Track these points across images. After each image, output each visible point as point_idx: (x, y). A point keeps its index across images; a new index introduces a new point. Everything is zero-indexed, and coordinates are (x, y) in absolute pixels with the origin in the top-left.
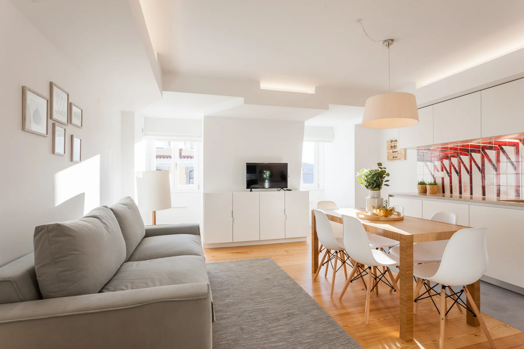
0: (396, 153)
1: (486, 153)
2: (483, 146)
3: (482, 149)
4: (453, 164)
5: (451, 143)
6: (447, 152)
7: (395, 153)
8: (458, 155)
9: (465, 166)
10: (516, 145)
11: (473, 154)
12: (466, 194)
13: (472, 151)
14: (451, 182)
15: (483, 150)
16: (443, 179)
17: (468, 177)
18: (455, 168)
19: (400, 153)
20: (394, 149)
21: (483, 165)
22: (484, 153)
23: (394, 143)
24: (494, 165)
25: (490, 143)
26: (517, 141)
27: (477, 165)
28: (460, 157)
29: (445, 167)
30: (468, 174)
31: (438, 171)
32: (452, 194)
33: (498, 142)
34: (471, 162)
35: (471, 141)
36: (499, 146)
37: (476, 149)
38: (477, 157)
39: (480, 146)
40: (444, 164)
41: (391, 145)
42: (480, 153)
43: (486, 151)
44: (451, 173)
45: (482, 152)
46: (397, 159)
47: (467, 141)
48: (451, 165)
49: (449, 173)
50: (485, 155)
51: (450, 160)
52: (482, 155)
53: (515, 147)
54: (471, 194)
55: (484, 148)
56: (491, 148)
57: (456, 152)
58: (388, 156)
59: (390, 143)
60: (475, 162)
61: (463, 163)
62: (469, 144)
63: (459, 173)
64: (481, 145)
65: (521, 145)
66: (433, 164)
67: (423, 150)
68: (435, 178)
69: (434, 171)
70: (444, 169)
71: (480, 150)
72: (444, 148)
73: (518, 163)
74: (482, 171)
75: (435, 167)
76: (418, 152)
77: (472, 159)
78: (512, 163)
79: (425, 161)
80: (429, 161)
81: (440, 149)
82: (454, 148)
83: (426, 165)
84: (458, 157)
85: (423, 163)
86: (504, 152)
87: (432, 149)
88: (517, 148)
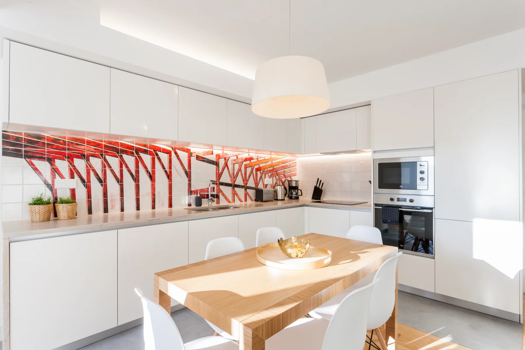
1: (140, 158)
2: (137, 148)
4: (93, 167)
5: (90, 133)
6: (83, 147)
8: (102, 155)
9: (112, 171)
10: (168, 153)
11: (125, 156)
12: (114, 211)
13: (124, 152)
14: (89, 196)
15: (137, 153)
16: (73, 191)
17: (117, 186)
18: (96, 174)
21: (137, 172)
22: (138, 156)
24: (149, 172)
25: (145, 146)
26: (170, 149)
27: (129, 171)
28: (105, 157)
29: (78, 171)
30: (118, 182)
31: (62, 177)
32: (91, 214)
33: (152, 145)
34: (121, 166)
35: (122, 137)
36: (154, 150)
37: (129, 150)
38: (130, 160)
39: (133, 147)
40: (75, 167)
42: (134, 156)
43: (141, 154)
44: (89, 181)
45: (136, 155)
47: (117, 137)
48: (89, 168)
49: (86, 181)
50: (139, 161)
51: (88, 160)
52: (136, 159)
53: (168, 155)
54: (122, 209)
55: (138, 150)
56: (145, 152)
57: (98, 149)
60: (127, 167)
61: (110, 167)
62: (120, 141)
63: (102, 181)
64: (135, 145)
65: (173, 153)
66: (49, 165)
67: (21, 134)
68: (56, 190)
69: (54, 177)
70: (75, 175)
71: (134, 152)
72: (75, 140)
73: (171, 172)
74: (136, 179)
75: (55, 171)
76: (4, 136)
77: (122, 163)
78: (166, 172)
79: (26, 157)
80: (41, 158)
81: (67, 140)
82: (94, 142)
83: (32, 164)
84: (102, 157)
85: (22, 161)
86: (159, 159)
87: (47, 136)
88: (170, 156)
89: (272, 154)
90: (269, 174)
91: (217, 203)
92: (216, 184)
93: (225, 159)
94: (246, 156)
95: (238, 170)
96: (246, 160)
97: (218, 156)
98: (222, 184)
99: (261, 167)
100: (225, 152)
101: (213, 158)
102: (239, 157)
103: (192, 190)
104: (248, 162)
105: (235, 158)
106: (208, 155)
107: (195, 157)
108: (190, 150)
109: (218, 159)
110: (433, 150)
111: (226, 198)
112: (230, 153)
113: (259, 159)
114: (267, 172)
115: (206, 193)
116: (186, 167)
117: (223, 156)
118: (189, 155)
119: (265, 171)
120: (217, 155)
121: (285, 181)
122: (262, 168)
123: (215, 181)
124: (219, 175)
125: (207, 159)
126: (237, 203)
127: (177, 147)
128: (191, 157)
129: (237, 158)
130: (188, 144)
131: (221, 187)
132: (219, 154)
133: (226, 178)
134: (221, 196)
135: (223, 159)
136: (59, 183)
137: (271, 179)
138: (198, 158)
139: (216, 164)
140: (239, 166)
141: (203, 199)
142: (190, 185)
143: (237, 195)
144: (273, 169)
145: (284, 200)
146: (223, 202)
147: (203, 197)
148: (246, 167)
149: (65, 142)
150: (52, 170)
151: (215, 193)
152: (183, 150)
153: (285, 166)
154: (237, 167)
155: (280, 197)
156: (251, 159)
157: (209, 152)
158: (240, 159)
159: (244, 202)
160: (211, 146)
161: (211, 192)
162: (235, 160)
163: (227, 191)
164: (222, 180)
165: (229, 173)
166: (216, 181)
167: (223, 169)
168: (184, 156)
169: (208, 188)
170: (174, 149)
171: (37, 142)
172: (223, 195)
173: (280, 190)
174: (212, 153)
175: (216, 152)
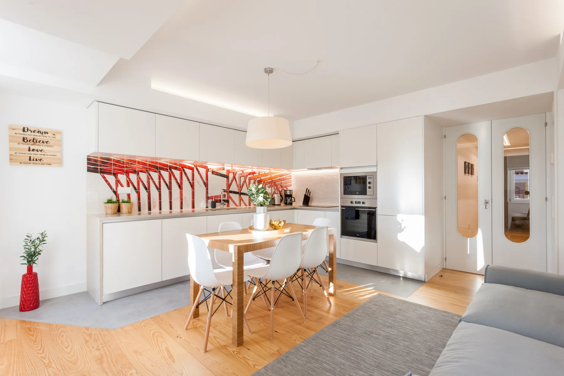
0: (40, 153)
1: (172, 173)
2: (170, 166)
3: (169, 168)
4: (141, 179)
5: (139, 157)
6: (135, 166)
7: (35, 152)
8: (147, 171)
9: (154, 182)
10: (192, 169)
11: (162, 172)
12: (155, 210)
13: (161, 168)
14: (139, 199)
15: (170, 170)
16: (129, 195)
17: (157, 193)
18: (144, 184)
19: (50, 155)
20: (33, 144)
21: (170, 182)
22: (171, 172)
23: (34, 136)
24: (179, 183)
25: (175, 164)
26: (193, 166)
27: (165, 182)
28: (149, 173)
29: (132, 182)
30: (158, 190)
31: (122, 186)
32: (140, 211)
33: (181, 164)
34: (160, 179)
35: (160, 159)
36: (182, 167)
37: (164, 167)
38: (165, 174)
40: (130, 179)
41: (25, 136)
42: (168, 171)
43: (173, 170)
44: (139, 189)
45: (170, 171)
46: (43, 164)
47: (157, 159)
48: (139, 180)
49: (137, 188)
50: (171, 175)
51: (138, 174)
52: (170, 173)
54: (160, 209)
55: (171, 168)
56: (176, 168)
57: (144, 167)
58: (11, 155)
59: (21, 132)
60: (163, 179)
61: (152, 179)
62: (158, 161)
63: (147, 189)
64: (168, 164)
65: (195, 169)
66: (114, 177)
67: (98, 157)
68: (118, 194)
69: (117, 186)
70: (130, 184)
71: (168, 168)
72: (130, 161)
73: (193, 183)
74: (170, 188)
75: (118, 182)
76: (89, 159)
77: (160, 176)
78: (190, 182)
79: (101, 172)
80: (109, 173)
81: (125, 161)
82: (142, 162)
83: (104, 178)
84: (147, 172)
85: (98, 176)
86: (185, 173)
87: (113, 159)
88: (193, 171)
89: (271, 169)
90: (269, 185)
91: (227, 206)
92: (227, 192)
93: (233, 173)
94: (250, 171)
95: (244, 182)
96: (250, 174)
97: (228, 171)
98: (231, 192)
99: (262, 180)
100: (233, 168)
101: (224, 172)
102: (245, 171)
103: (209, 196)
104: (251, 176)
105: (241, 172)
106: (220, 170)
107: (211, 172)
108: (207, 167)
109: (228, 173)
110: (376, 168)
111: (234, 202)
112: (238, 169)
113: (260, 173)
114: (266, 184)
115: (219, 199)
116: (205, 179)
117: (232, 171)
118: (206, 171)
119: (266, 183)
120: (227, 171)
121: (282, 190)
122: (263, 180)
123: (226, 189)
124: (229, 186)
125: (220, 173)
126: (243, 206)
127: (198, 165)
128: (208, 172)
129: (243, 172)
130: (206, 163)
131: (231, 194)
132: (229, 170)
133: (234, 188)
134: (230, 201)
135: (232, 173)
136: (120, 190)
137: (270, 189)
138: (213, 172)
139: (227, 177)
140: (245, 179)
141: (217, 203)
142: (207, 192)
143: (243, 200)
144: (272, 181)
145: (280, 205)
146: (232, 205)
147: (217, 201)
148: (250, 180)
149: (124, 162)
150: (116, 181)
151: (226, 199)
152: (202, 167)
153: (281, 179)
154: (243, 179)
155: (276, 203)
156: (253, 173)
157: (221, 168)
158: (245, 173)
159: (248, 206)
160: (223, 165)
161: (223, 198)
162: (241, 174)
163: (235, 197)
164: (231, 189)
165: (237, 184)
166: (227, 190)
167: (232, 181)
168: (203, 171)
169: (221, 195)
170: (196, 166)
171: (107, 163)
172: (232, 200)
173: (277, 197)
174: (224, 169)
175: (226, 168)
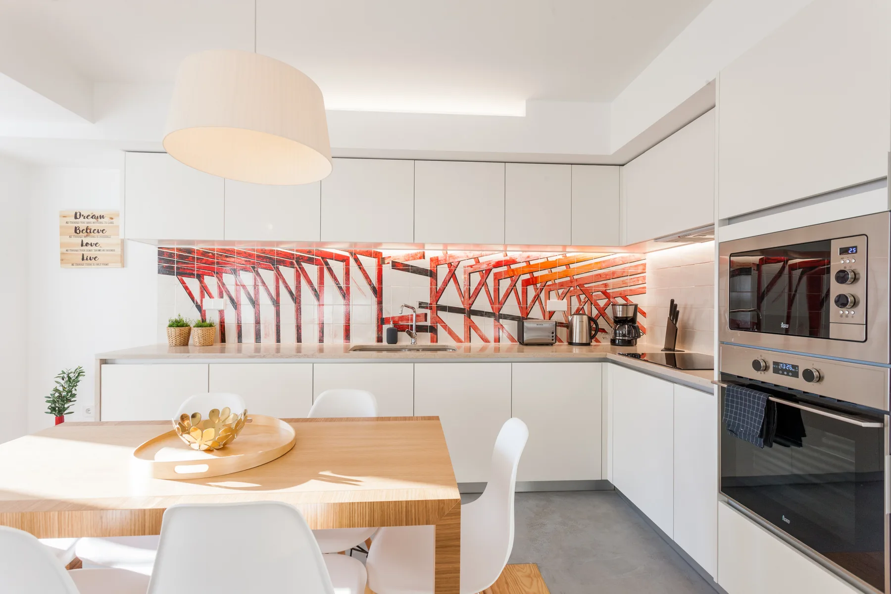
0: (94, 248)
1: (302, 269)
2: (297, 256)
3: (297, 261)
4: (243, 284)
5: (240, 242)
6: (233, 260)
7: (89, 247)
8: (254, 268)
9: (266, 288)
10: (345, 260)
11: (282, 268)
12: (269, 341)
13: (280, 262)
14: (239, 320)
15: (299, 263)
16: (221, 312)
17: (272, 309)
18: (247, 293)
19: (107, 250)
20: (87, 236)
21: (298, 287)
22: (299, 267)
23: (88, 223)
24: (315, 289)
25: (309, 252)
26: (347, 254)
27: (287, 287)
28: (257, 271)
29: (227, 289)
30: (273, 303)
31: (211, 296)
32: (241, 342)
33: (321, 252)
34: (277, 282)
35: (279, 243)
36: (323, 258)
37: (287, 259)
38: (288, 273)
39: (293, 254)
40: (224, 284)
41: (77, 225)
42: (294, 267)
43: (304, 265)
44: (239, 302)
45: (297, 266)
46: (98, 264)
47: (271, 244)
48: (240, 285)
49: (235, 301)
50: (301, 273)
51: (238, 275)
52: (297, 271)
53: (344, 263)
54: (278, 341)
55: (300, 259)
56: (310, 261)
57: (249, 261)
58: (62, 254)
59: (73, 219)
60: (284, 282)
61: (263, 282)
62: (275, 249)
63: (254, 302)
64: (295, 253)
65: (352, 261)
66: (198, 282)
67: (173, 249)
68: (205, 311)
69: (202, 296)
70: (224, 294)
71: (294, 261)
72: (224, 251)
73: (348, 289)
74: (296, 299)
75: (204, 289)
76: (160, 253)
77: (279, 276)
78: (340, 288)
79: (179, 274)
80: (191, 275)
81: (216, 252)
82: (245, 253)
83: (183, 283)
84: (255, 271)
85: (174, 279)
86: (330, 270)
87: (197, 250)
88: (348, 264)
89: (568, 250)
90: (560, 291)
91: (432, 341)
92: (431, 308)
93: (450, 265)
94: (500, 257)
95: (479, 284)
96: (498, 264)
97: (436, 261)
98: (443, 308)
99: (536, 278)
100: (449, 252)
101: (425, 264)
102: (481, 260)
103: (384, 317)
104: (505, 268)
105: (473, 262)
106: (414, 259)
107: (390, 265)
108: (381, 254)
109: (434, 265)
111: (451, 333)
112: (456, 253)
113: (532, 263)
114: (551, 287)
115: (410, 324)
116: (374, 281)
117: (445, 260)
118: (378, 262)
119: (548, 285)
120: (432, 260)
121: (607, 305)
122: (539, 280)
123: (429, 302)
124: (437, 294)
125: (412, 266)
126: (476, 342)
127: (358, 250)
128: (383, 265)
129: (478, 262)
130: (379, 244)
131: (443, 315)
132: (438, 257)
133: (451, 297)
134: (440, 328)
135: (446, 266)
136: (207, 304)
137: (565, 300)
138: (396, 265)
139: (432, 274)
140: (482, 277)
141: (399, 334)
142: (380, 310)
143: (476, 329)
144: (571, 281)
145: (588, 344)
146: (444, 338)
147: (402, 329)
148: (498, 278)
149: (214, 255)
150: (201, 288)
151: (428, 323)
152: (369, 254)
153: (606, 275)
154: (476, 278)
155: (576, 339)
156: (509, 263)
157: (416, 254)
158: (483, 263)
159: (492, 344)
160: (423, 246)
161: (416, 321)
162: (471, 266)
163: (456, 322)
164: (441, 302)
165: (459, 289)
166: (431, 304)
167: (446, 283)
168: (370, 264)
169: (412, 315)
170: (354, 255)
171: (187, 257)
172: (445, 327)
173: (579, 325)
174: (423, 257)
175: (429, 254)
